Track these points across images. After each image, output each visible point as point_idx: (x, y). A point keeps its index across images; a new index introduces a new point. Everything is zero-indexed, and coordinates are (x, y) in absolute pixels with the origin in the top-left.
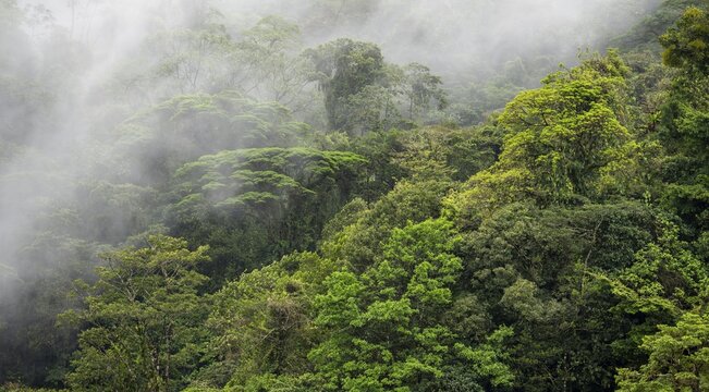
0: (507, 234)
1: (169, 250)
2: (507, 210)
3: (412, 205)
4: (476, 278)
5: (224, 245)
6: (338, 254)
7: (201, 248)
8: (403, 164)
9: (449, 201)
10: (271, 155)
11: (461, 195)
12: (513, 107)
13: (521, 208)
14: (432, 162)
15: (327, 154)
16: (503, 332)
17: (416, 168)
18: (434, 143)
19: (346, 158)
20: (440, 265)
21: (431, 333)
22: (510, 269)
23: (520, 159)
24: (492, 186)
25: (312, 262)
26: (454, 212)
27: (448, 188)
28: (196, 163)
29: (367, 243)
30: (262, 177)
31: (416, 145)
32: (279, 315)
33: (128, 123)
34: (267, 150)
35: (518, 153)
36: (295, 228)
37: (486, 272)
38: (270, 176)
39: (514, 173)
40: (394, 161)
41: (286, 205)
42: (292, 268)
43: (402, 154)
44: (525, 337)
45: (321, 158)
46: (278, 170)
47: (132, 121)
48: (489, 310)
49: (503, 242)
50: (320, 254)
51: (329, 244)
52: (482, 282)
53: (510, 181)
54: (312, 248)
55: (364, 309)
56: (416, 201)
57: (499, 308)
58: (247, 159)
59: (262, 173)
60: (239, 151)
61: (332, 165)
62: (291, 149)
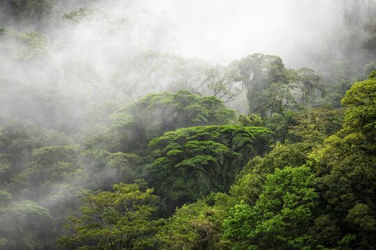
0: (349, 175)
1: (127, 192)
2: (347, 160)
4: (329, 204)
6: (240, 193)
7: (148, 190)
8: (297, 133)
9: (311, 155)
10: (210, 130)
11: (319, 152)
12: (351, 93)
13: (357, 158)
14: (317, 132)
15: (247, 129)
16: (347, 238)
17: (306, 136)
18: (317, 119)
19: (260, 131)
20: (303, 195)
21: (300, 240)
22: (351, 196)
23: (356, 126)
24: (338, 145)
25: (223, 200)
26: (315, 162)
28: (162, 138)
29: (257, 186)
30: (205, 145)
31: (305, 121)
32: (202, 233)
33: (118, 112)
34: (208, 127)
35: (355, 123)
36: (228, 177)
37: (335, 199)
38: (211, 144)
39: (352, 136)
40: (291, 131)
41: (222, 162)
43: (296, 127)
44: (364, 242)
45: (243, 132)
46: (215, 140)
47: (121, 111)
48: (338, 224)
49: (346, 180)
50: (229, 194)
52: (333, 206)
53: (349, 143)
54: (227, 190)
55: (254, 227)
57: (346, 223)
58: (195, 133)
59: (206, 142)
60: (190, 128)
61: (250, 136)
62: (224, 126)
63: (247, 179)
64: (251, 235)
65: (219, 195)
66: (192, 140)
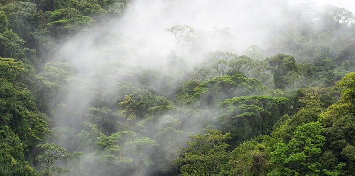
0: (343, 127)
1: (215, 134)
2: (343, 119)
3: (305, 117)
4: (331, 144)
5: (236, 132)
6: (278, 136)
7: (227, 134)
8: (304, 101)
9: (321, 115)
10: (253, 98)
11: (325, 113)
12: (345, 79)
13: (348, 118)
14: (315, 100)
15: (274, 98)
16: (342, 164)
17: (309, 103)
18: (315, 93)
19: (281, 99)
20: (316, 139)
21: (314, 165)
22: (344, 141)
23: (348, 99)
24: (337, 109)
25: (268, 139)
26: (323, 119)
27: (320, 110)
28: (225, 102)
29: (289, 132)
30: (250, 107)
31: (309, 94)
32: (256, 159)
33: (199, 87)
34: (252, 96)
35: (347, 97)
36: (262, 126)
37: (335, 142)
38: (253, 106)
39: (346, 104)
40: (300, 100)
41: (259, 117)
42: (260, 141)
43: (303, 97)
44: (351, 167)
45: (272, 100)
46: (255, 104)
47: (201, 86)
48: (337, 157)
49: (341, 131)
50: (271, 136)
51: (275, 133)
52: (334, 146)
53: (344, 108)
54: (269, 134)
55: (288, 157)
56: (307, 115)
57: (341, 156)
58: (244, 100)
59: (250, 105)
60: (241, 97)
61: (276, 102)
62: (261, 96)
63: (283, 127)
64: (286, 161)
65: (265, 136)
66: (243, 103)
